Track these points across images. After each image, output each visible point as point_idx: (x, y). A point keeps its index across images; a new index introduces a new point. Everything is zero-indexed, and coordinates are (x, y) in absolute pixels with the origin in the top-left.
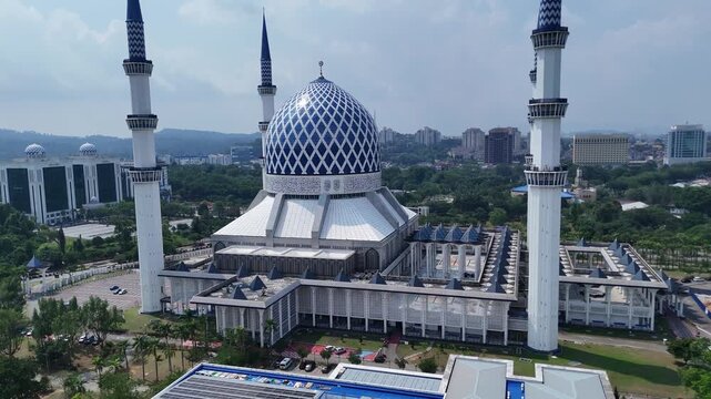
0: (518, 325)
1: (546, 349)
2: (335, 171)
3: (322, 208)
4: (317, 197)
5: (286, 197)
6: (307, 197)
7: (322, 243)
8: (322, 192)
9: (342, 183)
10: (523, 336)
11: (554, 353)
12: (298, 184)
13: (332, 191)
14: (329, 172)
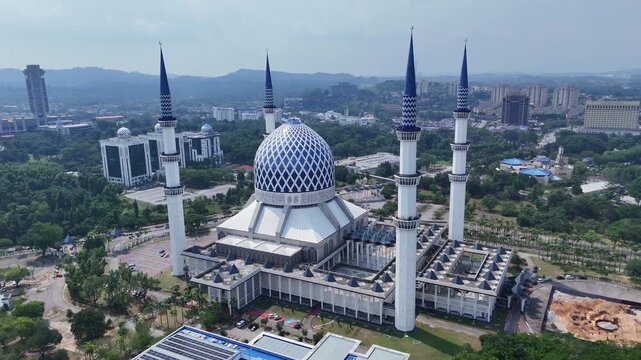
0: (389, 312)
1: (404, 330)
2: (295, 190)
3: (284, 216)
4: (283, 207)
5: (264, 205)
6: (277, 206)
7: (282, 240)
8: (286, 203)
9: (299, 198)
10: (392, 319)
11: (409, 333)
12: (271, 197)
13: (293, 204)
14: (291, 190)
